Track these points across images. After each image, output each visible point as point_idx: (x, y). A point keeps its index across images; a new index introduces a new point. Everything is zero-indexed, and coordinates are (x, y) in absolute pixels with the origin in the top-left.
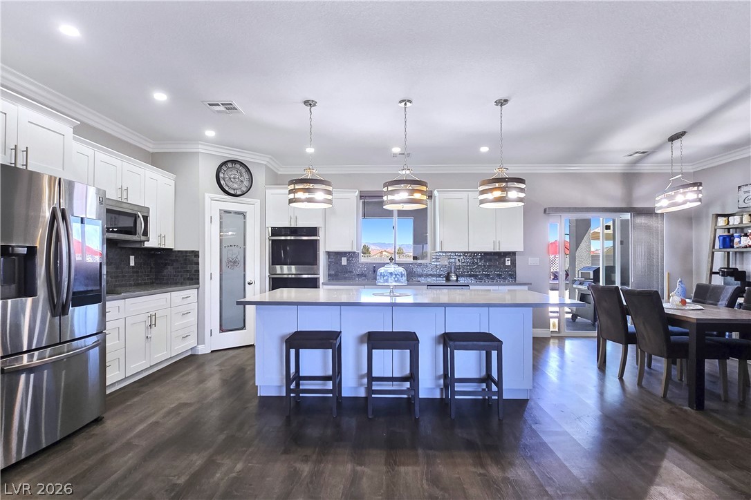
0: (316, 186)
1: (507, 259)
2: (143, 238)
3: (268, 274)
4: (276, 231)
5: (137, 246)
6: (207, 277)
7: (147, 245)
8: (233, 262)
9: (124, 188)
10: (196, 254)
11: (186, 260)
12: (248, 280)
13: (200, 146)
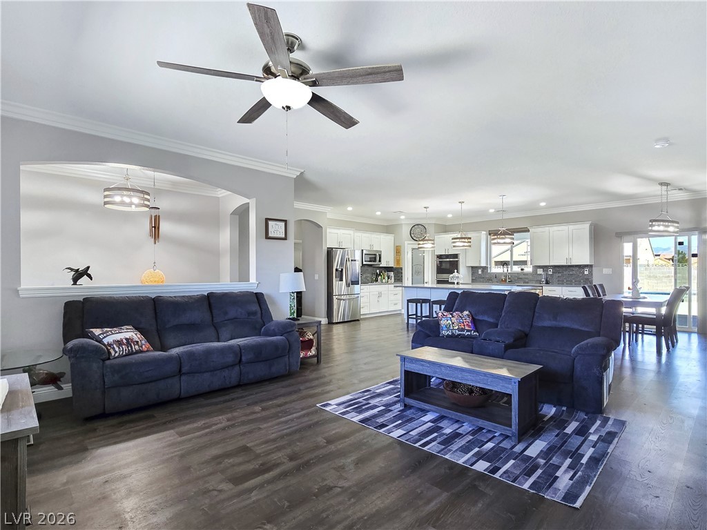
1: (585, 269)
2: (379, 263)
3: (435, 278)
4: (440, 257)
6: (406, 279)
7: (381, 266)
8: (418, 271)
9: (372, 244)
10: (401, 269)
11: (398, 271)
12: (425, 281)
13: (403, 221)
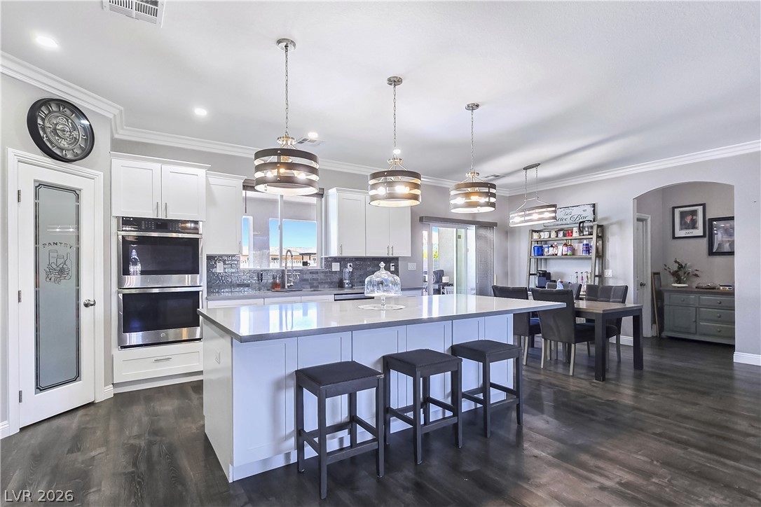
1: (391, 264)
3: (115, 289)
6: (12, 297)
8: (58, 270)
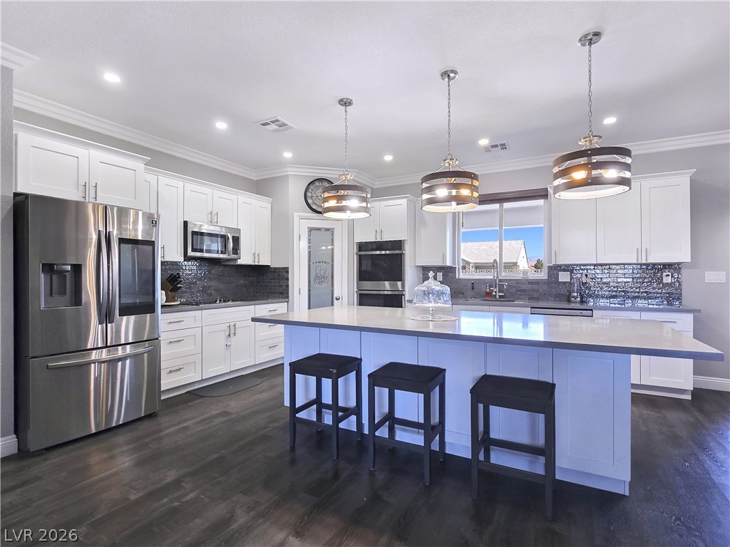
0: (350, 192)
1: (665, 274)
2: (235, 256)
3: (356, 290)
4: (362, 246)
5: (232, 263)
6: (296, 291)
7: (239, 262)
9: (215, 213)
10: (286, 270)
11: (279, 275)
12: (336, 295)
13: (289, 169)
